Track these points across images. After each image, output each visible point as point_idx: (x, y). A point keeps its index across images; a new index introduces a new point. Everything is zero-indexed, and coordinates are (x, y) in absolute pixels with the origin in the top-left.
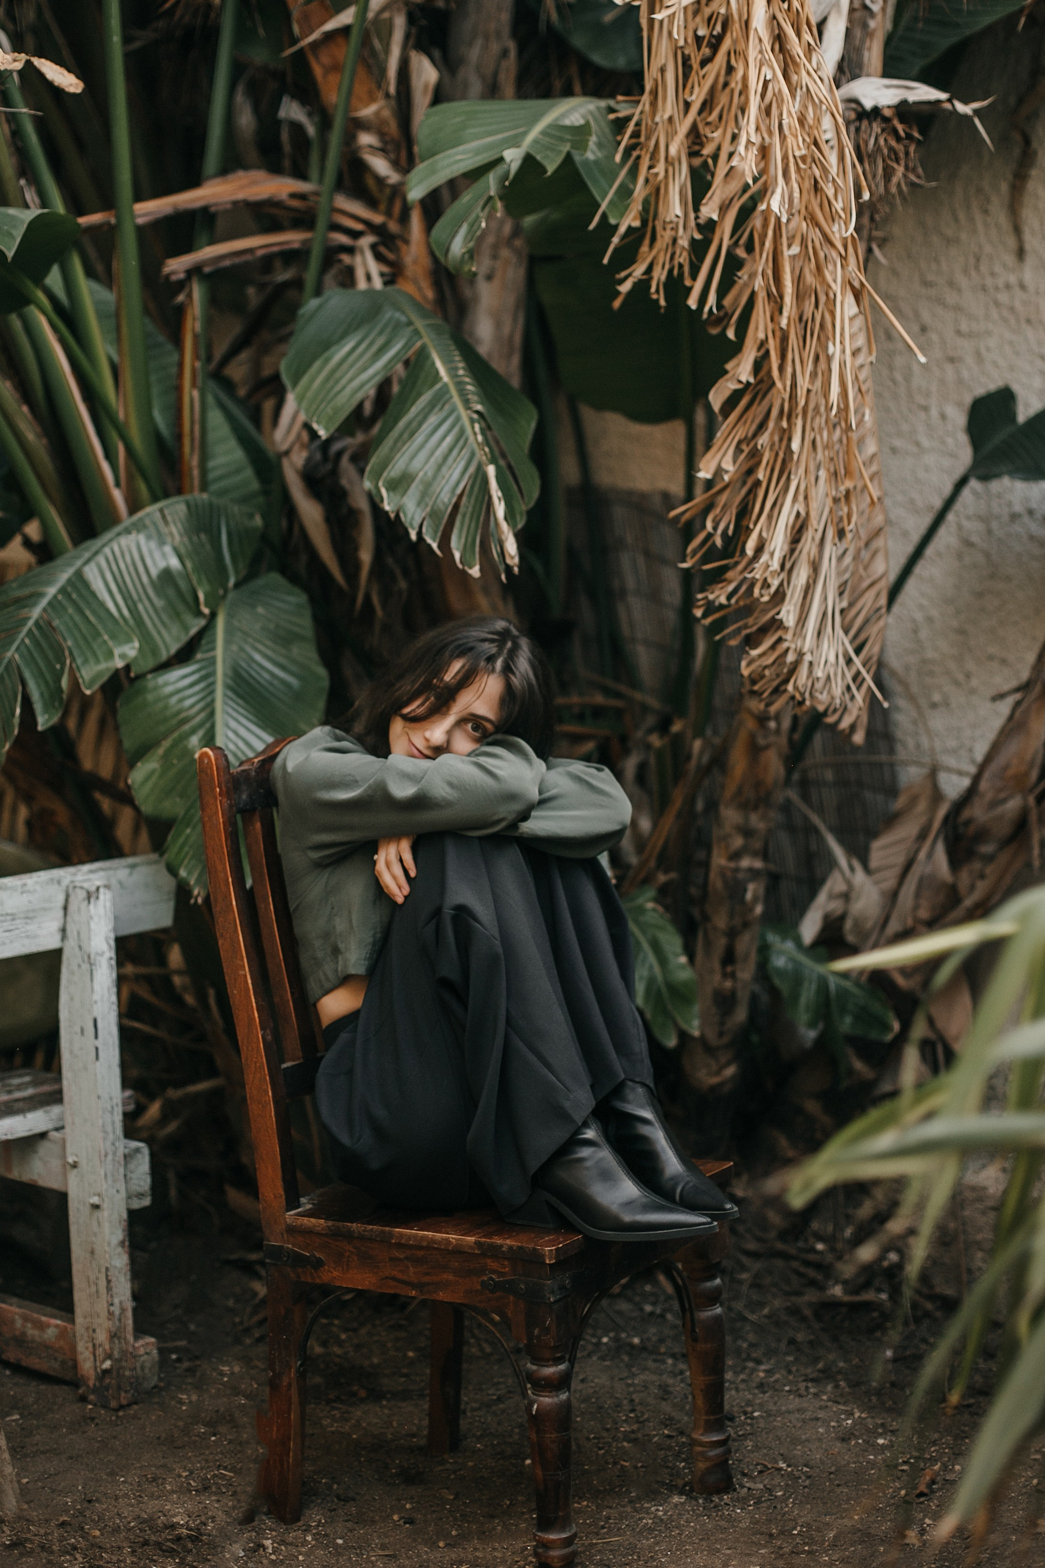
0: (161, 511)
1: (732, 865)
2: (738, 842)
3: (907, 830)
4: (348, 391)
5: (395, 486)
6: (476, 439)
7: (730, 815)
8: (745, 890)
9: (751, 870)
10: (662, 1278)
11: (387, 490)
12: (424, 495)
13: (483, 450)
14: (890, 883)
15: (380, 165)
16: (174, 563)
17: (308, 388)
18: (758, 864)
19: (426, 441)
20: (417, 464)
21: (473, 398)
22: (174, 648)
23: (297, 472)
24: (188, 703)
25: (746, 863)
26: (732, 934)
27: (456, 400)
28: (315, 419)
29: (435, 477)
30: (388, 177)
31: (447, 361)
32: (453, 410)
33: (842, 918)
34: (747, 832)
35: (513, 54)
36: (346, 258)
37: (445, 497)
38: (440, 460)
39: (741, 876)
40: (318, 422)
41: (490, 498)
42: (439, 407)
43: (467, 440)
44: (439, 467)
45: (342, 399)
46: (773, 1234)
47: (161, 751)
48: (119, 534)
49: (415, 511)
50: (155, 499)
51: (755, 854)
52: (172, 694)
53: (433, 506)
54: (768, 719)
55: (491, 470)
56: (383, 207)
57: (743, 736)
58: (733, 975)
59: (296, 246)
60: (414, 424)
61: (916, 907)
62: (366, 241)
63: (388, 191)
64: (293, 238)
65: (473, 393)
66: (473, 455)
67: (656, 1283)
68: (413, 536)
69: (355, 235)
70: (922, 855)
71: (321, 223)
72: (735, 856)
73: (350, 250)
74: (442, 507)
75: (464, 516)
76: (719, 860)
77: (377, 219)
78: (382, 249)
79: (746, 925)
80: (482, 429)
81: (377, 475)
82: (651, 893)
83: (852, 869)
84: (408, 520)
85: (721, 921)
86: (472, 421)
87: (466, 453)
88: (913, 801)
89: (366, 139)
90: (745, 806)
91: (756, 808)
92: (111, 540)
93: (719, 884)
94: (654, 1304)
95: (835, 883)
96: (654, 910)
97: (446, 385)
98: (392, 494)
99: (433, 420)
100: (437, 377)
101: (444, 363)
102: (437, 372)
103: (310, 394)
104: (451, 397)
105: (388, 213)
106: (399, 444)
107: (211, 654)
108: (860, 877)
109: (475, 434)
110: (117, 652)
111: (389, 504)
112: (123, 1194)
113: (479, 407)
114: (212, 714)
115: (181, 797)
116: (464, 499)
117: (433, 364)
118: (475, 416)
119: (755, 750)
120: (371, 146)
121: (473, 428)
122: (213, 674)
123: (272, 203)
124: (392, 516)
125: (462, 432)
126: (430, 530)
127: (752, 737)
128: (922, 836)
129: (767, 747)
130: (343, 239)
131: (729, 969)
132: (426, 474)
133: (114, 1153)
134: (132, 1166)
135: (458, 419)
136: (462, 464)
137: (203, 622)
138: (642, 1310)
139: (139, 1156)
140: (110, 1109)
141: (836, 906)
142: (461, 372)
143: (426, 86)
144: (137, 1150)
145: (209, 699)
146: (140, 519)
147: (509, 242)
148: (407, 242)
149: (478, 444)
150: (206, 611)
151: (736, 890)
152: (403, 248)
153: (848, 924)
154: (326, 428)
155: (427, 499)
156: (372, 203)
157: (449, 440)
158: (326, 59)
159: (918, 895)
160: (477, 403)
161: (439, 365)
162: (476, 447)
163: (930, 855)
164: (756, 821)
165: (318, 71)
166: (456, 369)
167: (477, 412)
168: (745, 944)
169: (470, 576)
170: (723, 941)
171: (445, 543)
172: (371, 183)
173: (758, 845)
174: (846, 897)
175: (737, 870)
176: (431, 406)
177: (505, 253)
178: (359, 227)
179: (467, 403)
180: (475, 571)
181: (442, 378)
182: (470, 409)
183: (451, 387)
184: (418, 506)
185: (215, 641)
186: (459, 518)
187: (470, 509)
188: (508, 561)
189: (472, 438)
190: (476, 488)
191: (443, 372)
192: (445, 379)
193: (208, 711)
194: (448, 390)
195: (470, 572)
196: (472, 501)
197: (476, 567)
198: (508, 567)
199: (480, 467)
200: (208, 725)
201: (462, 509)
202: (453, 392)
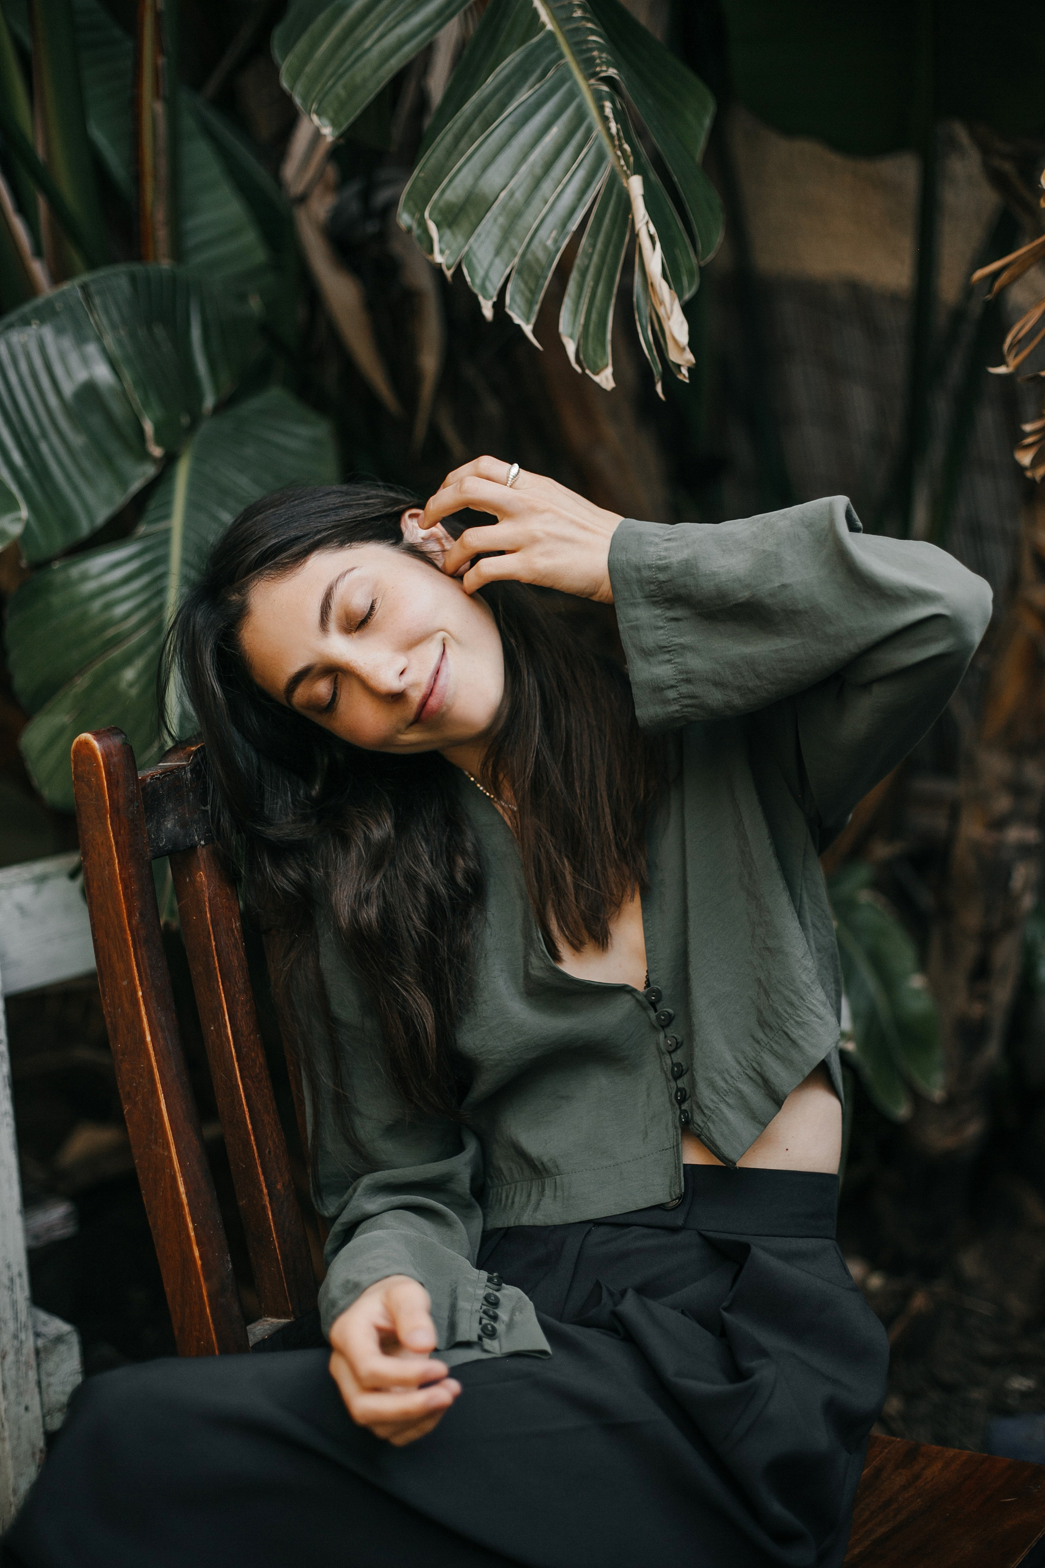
1: (993, 837)
2: (1003, 803)
5: (453, 217)
6: (608, 129)
7: (992, 763)
8: (1012, 874)
9: (1020, 844)
11: (438, 226)
12: (507, 233)
13: (621, 147)
16: (102, 372)
17: (307, 57)
18: (1032, 836)
19: (512, 136)
20: (494, 177)
21: (600, 56)
22: (102, 515)
23: (319, 228)
24: (121, 610)
25: (1015, 834)
26: (988, 938)
27: (570, 60)
28: (314, 106)
29: (528, 200)
32: (565, 77)
34: (1018, 789)
37: (550, 240)
38: (538, 171)
39: (1005, 853)
40: (321, 113)
41: (635, 236)
42: (539, 72)
43: (589, 130)
44: (537, 183)
45: (362, 70)
47: (74, 694)
49: (491, 264)
51: (1028, 821)
52: (94, 596)
53: (524, 255)
55: (635, 185)
58: (985, 996)
60: (492, 104)
65: (601, 49)
66: (600, 158)
68: (488, 312)
72: (999, 824)
74: (541, 255)
75: (583, 274)
76: (972, 830)
79: (1009, 924)
80: (615, 110)
81: (420, 202)
82: (864, 875)
84: (478, 281)
85: (971, 918)
86: (599, 97)
87: (588, 155)
90: (1017, 750)
93: (972, 866)
96: (872, 903)
97: (551, 34)
98: (448, 233)
99: (524, 95)
100: (533, 24)
102: (535, 14)
104: (561, 56)
106: (462, 144)
107: (164, 525)
109: (605, 119)
111: (442, 252)
112: (36, 1410)
113: (612, 72)
114: (160, 629)
116: (584, 241)
118: (605, 89)
121: (601, 109)
122: (164, 558)
124: (449, 273)
125: (581, 116)
126: (518, 299)
131: (980, 987)
132: (512, 194)
133: (18, 1351)
134: (49, 1365)
135: (573, 94)
136: (581, 174)
137: (150, 470)
139: (62, 1348)
140: (6, 1282)
142: (578, 13)
144: (59, 1339)
145: (154, 604)
146: (48, 302)
149: (610, 136)
150: (157, 451)
151: (996, 874)
154: (334, 124)
155: (514, 242)
157: (556, 132)
160: (609, 64)
161: (538, 3)
162: (606, 142)
164: (1034, 775)
166: (569, 7)
167: (608, 81)
168: (1008, 950)
169: (596, 386)
170: (973, 947)
173: (1033, 805)
175: (1001, 844)
176: (520, 75)
179: (588, 67)
180: (605, 379)
181: (544, 25)
182: (594, 75)
183: (561, 39)
184: (497, 253)
185: (168, 503)
186: (574, 276)
187: (595, 258)
188: (674, 356)
189: (598, 128)
190: (607, 221)
191: (544, 16)
192: (550, 26)
193: (153, 624)
194: (555, 45)
195: (597, 379)
196: (599, 246)
197: (609, 371)
198: (669, 369)
199: (613, 180)
200: (152, 650)
201: (578, 262)
202: (563, 47)
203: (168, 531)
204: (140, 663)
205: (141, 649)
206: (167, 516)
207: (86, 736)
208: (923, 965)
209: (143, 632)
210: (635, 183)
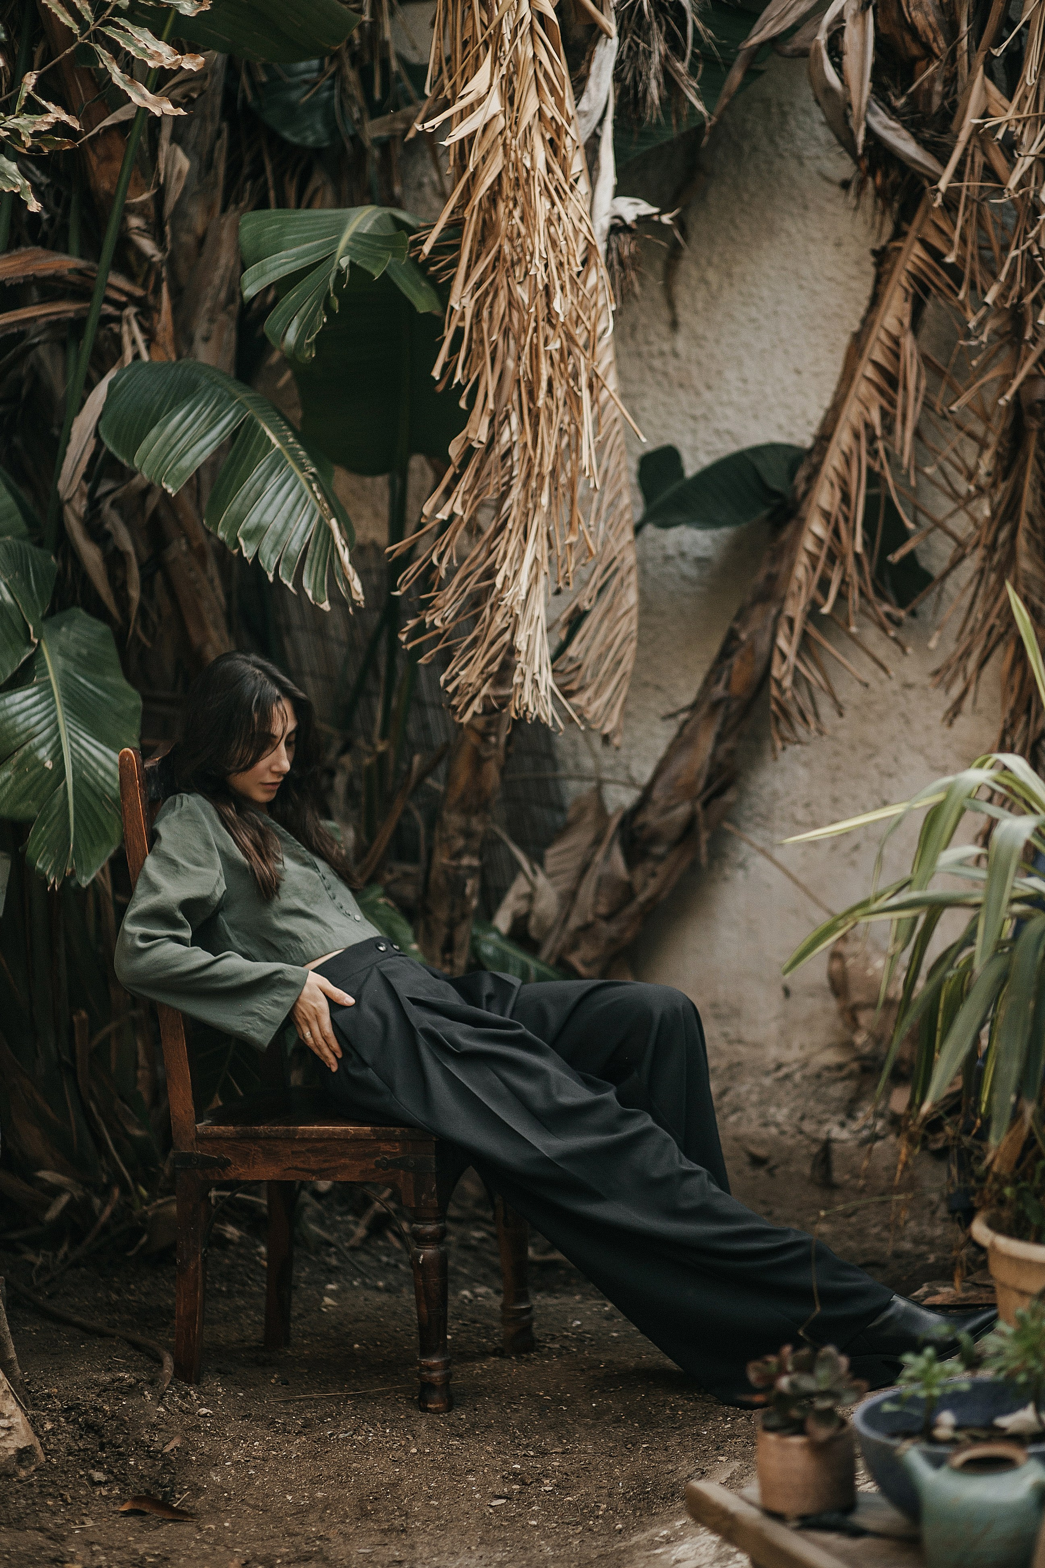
1: (454, 863)
2: (460, 843)
3: (580, 838)
5: (249, 535)
6: (316, 497)
7: (454, 820)
8: (465, 885)
9: (470, 868)
10: (390, 1235)
11: (245, 539)
12: (276, 544)
13: (323, 505)
14: (565, 886)
15: (147, 245)
16: (8, 598)
17: (147, 453)
18: (475, 862)
19: (273, 499)
20: (268, 518)
21: (307, 462)
23: (78, 518)
24: (34, 720)
25: (466, 861)
26: (452, 925)
27: (290, 462)
30: (153, 256)
31: (276, 431)
32: (291, 473)
33: (527, 916)
34: (468, 834)
35: (225, 135)
36: (115, 327)
37: (296, 546)
38: (286, 515)
39: (461, 872)
41: (335, 544)
42: (278, 469)
43: (307, 497)
44: (287, 521)
45: (186, 462)
46: (469, 1204)
47: (14, 761)
49: (270, 556)
51: (473, 854)
52: (18, 713)
53: (286, 552)
54: (490, 734)
56: (140, 280)
57: (466, 750)
58: (451, 963)
59: (71, 315)
60: (259, 484)
61: (596, 903)
62: (131, 311)
63: (146, 266)
64: (67, 308)
65: (306, 458)
66: (315, 509)
67: (386, 1239)
68: (271, 577)
69: (121, 306)
70: (599, 857)
71: (97, 297)
72: (458, 855)
73: (118, 320)
74: (293, 553)
75: (312, 561)
76: (442, 859)
77: (139, 292)
78: (140, 317)
79: (464, 916)
80: (317, 488)
81: (232, 528)
82: (379, 890)
83: (534, 872)
84: (265, 564)
85: (442, 914)
86: (309, 483)
87: (308, 508)
88: (582, 812)
89: (135, 222)
90: (467, 811)
91: (477, 812)
93: (442, 881)
94: (388, 1256)
95: (520, 886)
96: (386, 904)
97: (279, 451)
98: (249, 543)
99: (273, 482)
100: (269, 444)
101: (273, 432)
102: (269, 440)
104: (287, 461)
105: (144, 286)
106: (247, 502)
107: (46, 678)
108: (541, 880)
109: (314, 493)
111: (246, 550)
113: (313, 470)
114: (57, 729)
115: (33, 800)
116: (310, 546)
117: (264, 432)
118: (311, 477)
119: (478, 762)
120: (138, 228)
121: (311, 488)
122: (52, 694)
123: (56, 278)
124: (251, 561)
125: (302, 491)
126: (284, 573)
127: (476, 751)
128: (597, 841)
129: (489, 759)
130: (109, 309)
131: (448, 956)
132: (276, 526)
135: (296, 480)
136: (306, 518)
137: (32, 650)
138: (379, 1261)
141: (522, 906)
142: (291, 440)
143: (180, 172)
145: (52, 716)
147: (224, 307)
148: (159, 311)
149: (318, 501)
150: (36, 641)
151: (456, 885)
152: (156, 316)
153: (533, 922)
154: (173, 486)
155: (279, 547)
156: (131, 277)
157: (292, 497)
158: (100, 151)
159: (597, 893)
160: (310, 466)
161: (269, 433)
162: (316, 503)
163: (607, 856)
164: (476, 825)
165: (94, 160)
166: (287, 437)
167: (312, 474)
168: (462, 934)
169: (322, 610)
170: (445, 931)
171: (298, 583)
172: (132, 258)
173: (476, 845)
174: (530, 898)
175: (458, 868)
176: (270, 470)
177: (222, 317)
178: (124, 299)
179: (302, 468)
180: (326, 606)
181: (274, 446)
182: (305, 471)
183: (285, 452)
184: (272, 552)
185: (46, 666)
186: (307, 563)
187: (317, 555)
188: (355, 597)
189: (311, 496)
190: (320, 539)
191: (274, 440)
192: (278, 445)
193: (53, 726)
194: (283, 456)
195: (322, 606)
196: (318, 549)
197: (327, 603)
198: (354, 602)
199: (321, 520)
200: (55, 738)
201: (309, 555)
202: (288, 457)
203: (49, 680)
204: (49, 745)
205: (48, 739)
206: (47, 673)
207: (126, 749)
208: (416, 939)
209: (48, 731)
210: (334, 523)
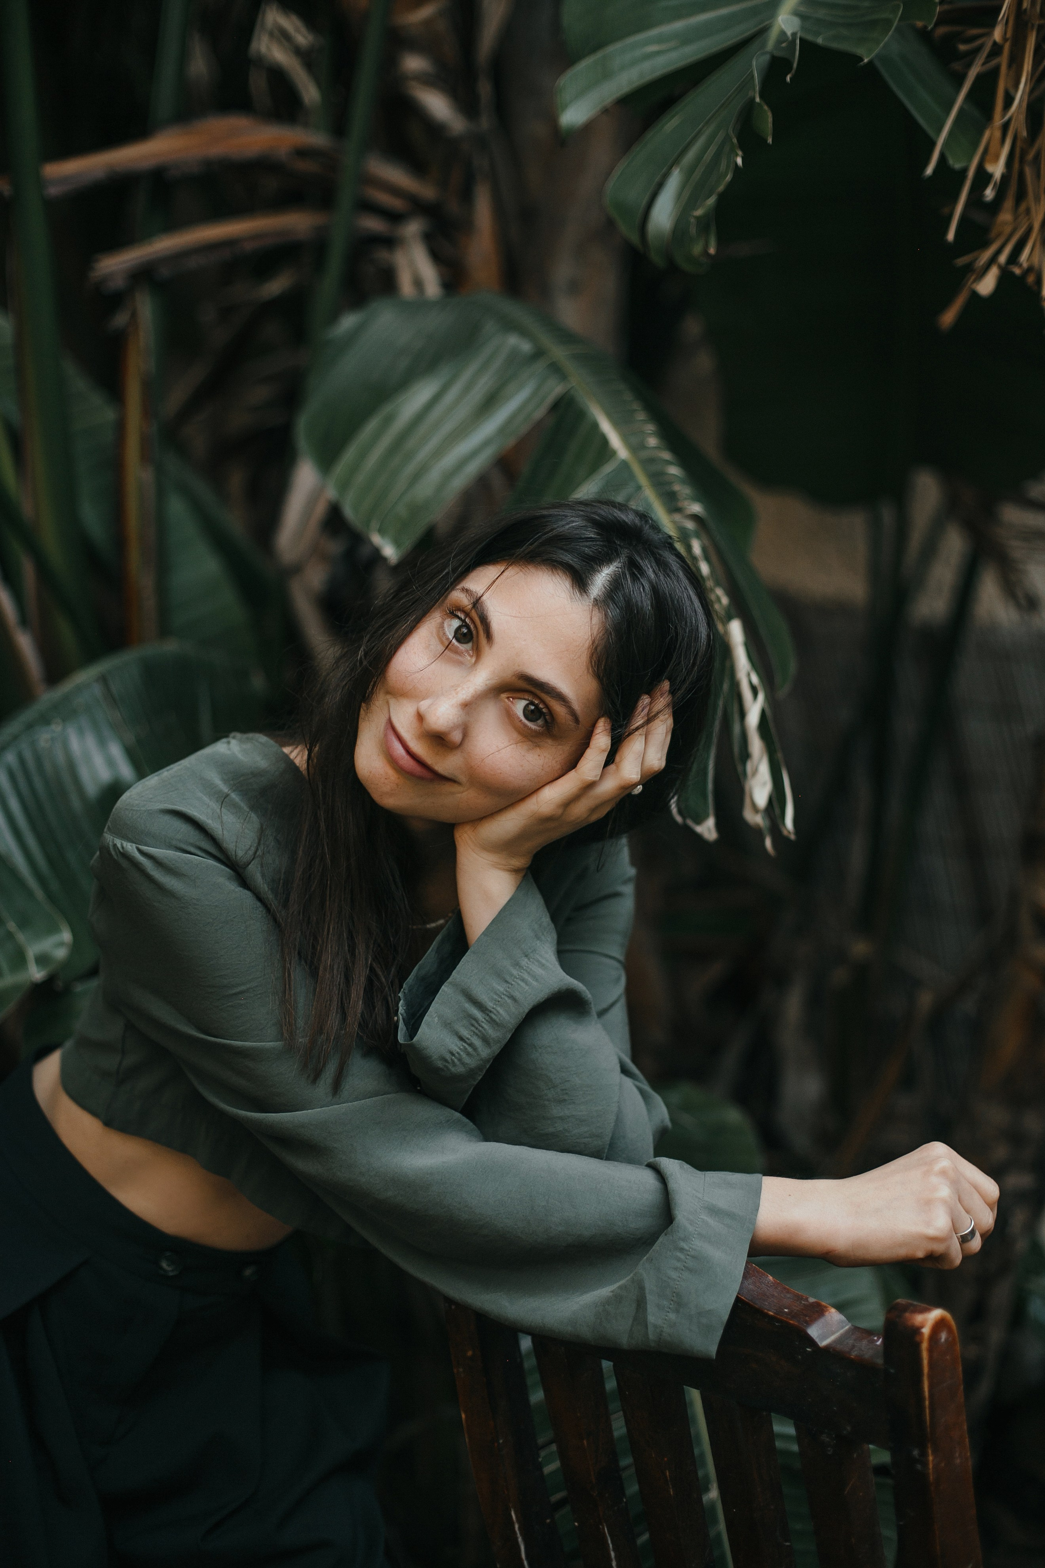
0: (103, 679)
4: (434, 475)
13: (714, 590)
15: (438, 105)
17: (354, 468)
21: (683, 490)
23: (312, 595)
27: (648, 491)
28: (375, 524)
30: (446, 124)
31: (621, 422)
36: (382, 255)
40: (382, 531)
45: (424, 489)
48: (30, 726)
50: (91, 656)
55: (736, 632)
56: (433, 173)
59: (305, 234)
62: (413, 229)
63: (442, 149)
64: (295, 224)
65: (680, 481)
69: (395, 218)
71: (345, 200)
73: (390, 242)
77: (428, 194)
78: (437, 240)
80: (702, 548)
86: (686, 535)
89: (413, 63)
92: (16, 738)
97: (625, 464)
100: (604, 450)
101: (616, 424)
102: (607, 441)
103: (360, 478)
104: (639, 488)
105: (444, 184)
109: (695, 559)
110: (32, 951)
113: (696, 509)
117: (595, 426)
118: (690, 525)
120: (420, 74)
121: (688, 547)
123: (267, 163)
130: (375, 225)
142: (652, 441)
146: (66, 698)
148: (470, 228)
152: (466, 238)
154: (397, 543)
156: (418, 170)
160: (691, 499)
161: (606, 427)
166: (643, 436)
167: (694, 517)
172: (416, 133)
178: (401, 205)
179: (670, 501)
180: (708, 830)
181: (615, 453)
182: (678, 510)
183: (637, 470)
191: (615, 440)
192: (623, 454)
194: (632, 476)
195: (700, 830)
197: (711, 821)
202: (642, 479)
210: (736, 630)
